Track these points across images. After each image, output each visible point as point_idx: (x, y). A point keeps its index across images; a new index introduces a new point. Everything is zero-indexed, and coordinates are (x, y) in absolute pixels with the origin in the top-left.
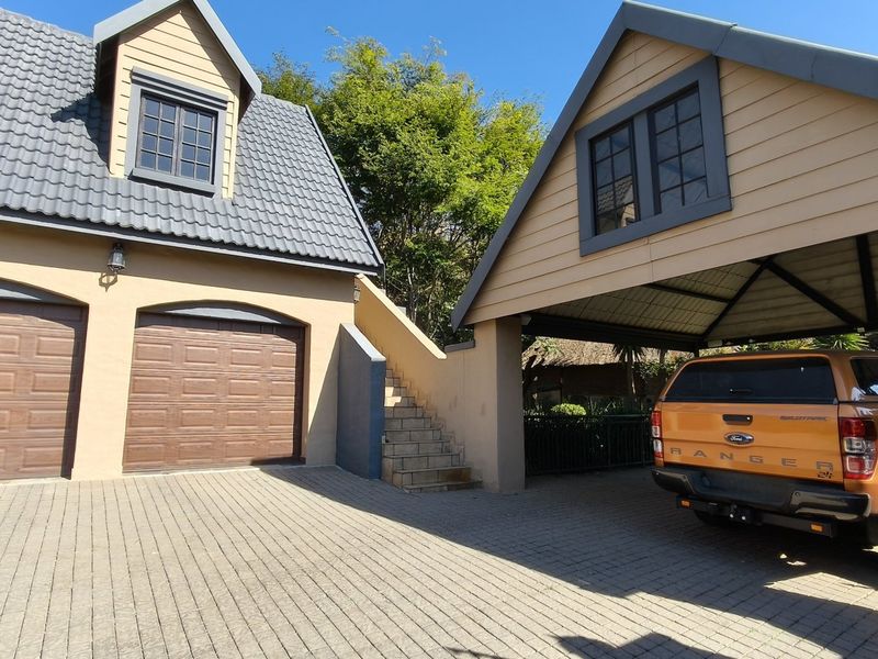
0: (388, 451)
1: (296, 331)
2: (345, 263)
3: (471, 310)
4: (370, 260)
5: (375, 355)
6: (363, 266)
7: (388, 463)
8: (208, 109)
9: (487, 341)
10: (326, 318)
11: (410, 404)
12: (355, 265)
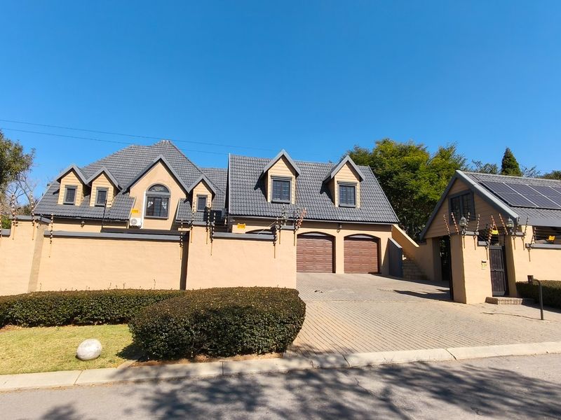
0: (404, 270)
1: (377, 240)
2: (389, 222)
3: (425, 235)
4: (395, 221)
5: (399, 246)
6: (394, 223)
7: (404, 273)
8: (353, 186)
9: (430, 243)
10: (385, 236)
11: (409, 259)
12: (392, 222)
